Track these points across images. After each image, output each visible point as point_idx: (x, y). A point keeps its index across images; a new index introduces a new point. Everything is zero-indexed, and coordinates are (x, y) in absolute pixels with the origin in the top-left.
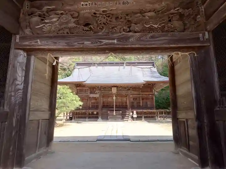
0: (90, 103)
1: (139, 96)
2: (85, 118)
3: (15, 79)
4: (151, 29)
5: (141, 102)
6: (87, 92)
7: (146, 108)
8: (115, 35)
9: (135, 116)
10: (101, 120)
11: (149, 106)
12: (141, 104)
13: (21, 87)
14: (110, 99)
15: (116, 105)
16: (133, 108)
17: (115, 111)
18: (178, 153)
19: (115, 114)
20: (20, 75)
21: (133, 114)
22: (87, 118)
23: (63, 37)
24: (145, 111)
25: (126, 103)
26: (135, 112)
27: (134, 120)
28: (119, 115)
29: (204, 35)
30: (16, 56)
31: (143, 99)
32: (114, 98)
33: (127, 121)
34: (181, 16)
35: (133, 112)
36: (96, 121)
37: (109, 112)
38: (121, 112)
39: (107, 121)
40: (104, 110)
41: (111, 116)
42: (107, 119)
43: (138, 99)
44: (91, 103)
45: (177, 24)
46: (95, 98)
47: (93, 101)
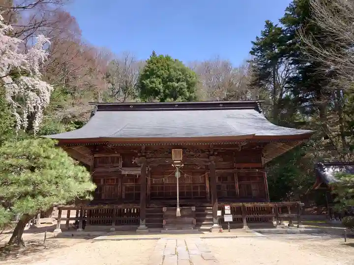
0: (121, 189)
1: (231, 171)
2: (109, 223)
5: (237, 185)
6: (115, 165)
7: (249, 198)
9: (228, 218)
10: (147, 230)
11: (254, 193)
12: (238, 191)
14: (166, 180)
16: (222, 198)
17: (180, 206)
19: (180, 215)
21: (223, 213)
22: (113, 224)
24: (249, 205)
25: (205, 187)
27: (225, 228)
28: (189, 216)
31: (240, 179)
33: (210, 230)
35: (223, 210)
36: (134, 231)
37: (164, 209)
38: (194, 209)
39: (160, 232)
40: (154, 206)
41: (169, 220)
42: (161, 227)
43: (229, 178)
44: (124, 188)
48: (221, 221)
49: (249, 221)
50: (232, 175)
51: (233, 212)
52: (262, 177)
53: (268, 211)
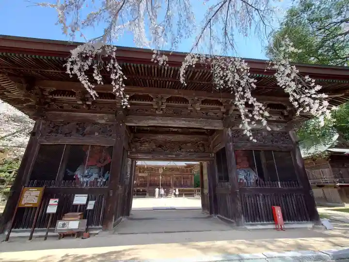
3: (127, 173)
4: (190, 152)
5: (182, 181)
7: (186, 186)
8: (174, 153)
9: (177, 193)
11: (188, 184)
12: (182, 183)
13: (129, 176)
14: (156, 178)
15: (161, 184)
16: (176, 186)
18: (203, 214)
20: (129, 170)
23: (150, 153)
25: (170, 182)
26: (177, 190)
27: (176, 197)
29: (212, 155)
30: (127, 161)
31: (184, 178)
32: (161, 177)
34: (203, 145)
35: (175, 190)
36: (145, 197)
40: (151, 188)
45: (201, 148)
46: (143, 177)
47: (141, 180)
48: (175, 194)
49: (185, 194)
50: (181, 177)
51: (179, 191)
52: (192, 177)
53: (193, 191)
